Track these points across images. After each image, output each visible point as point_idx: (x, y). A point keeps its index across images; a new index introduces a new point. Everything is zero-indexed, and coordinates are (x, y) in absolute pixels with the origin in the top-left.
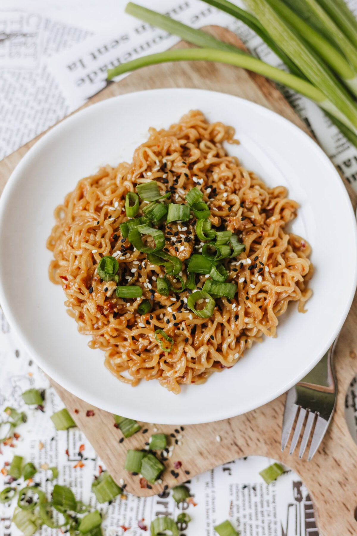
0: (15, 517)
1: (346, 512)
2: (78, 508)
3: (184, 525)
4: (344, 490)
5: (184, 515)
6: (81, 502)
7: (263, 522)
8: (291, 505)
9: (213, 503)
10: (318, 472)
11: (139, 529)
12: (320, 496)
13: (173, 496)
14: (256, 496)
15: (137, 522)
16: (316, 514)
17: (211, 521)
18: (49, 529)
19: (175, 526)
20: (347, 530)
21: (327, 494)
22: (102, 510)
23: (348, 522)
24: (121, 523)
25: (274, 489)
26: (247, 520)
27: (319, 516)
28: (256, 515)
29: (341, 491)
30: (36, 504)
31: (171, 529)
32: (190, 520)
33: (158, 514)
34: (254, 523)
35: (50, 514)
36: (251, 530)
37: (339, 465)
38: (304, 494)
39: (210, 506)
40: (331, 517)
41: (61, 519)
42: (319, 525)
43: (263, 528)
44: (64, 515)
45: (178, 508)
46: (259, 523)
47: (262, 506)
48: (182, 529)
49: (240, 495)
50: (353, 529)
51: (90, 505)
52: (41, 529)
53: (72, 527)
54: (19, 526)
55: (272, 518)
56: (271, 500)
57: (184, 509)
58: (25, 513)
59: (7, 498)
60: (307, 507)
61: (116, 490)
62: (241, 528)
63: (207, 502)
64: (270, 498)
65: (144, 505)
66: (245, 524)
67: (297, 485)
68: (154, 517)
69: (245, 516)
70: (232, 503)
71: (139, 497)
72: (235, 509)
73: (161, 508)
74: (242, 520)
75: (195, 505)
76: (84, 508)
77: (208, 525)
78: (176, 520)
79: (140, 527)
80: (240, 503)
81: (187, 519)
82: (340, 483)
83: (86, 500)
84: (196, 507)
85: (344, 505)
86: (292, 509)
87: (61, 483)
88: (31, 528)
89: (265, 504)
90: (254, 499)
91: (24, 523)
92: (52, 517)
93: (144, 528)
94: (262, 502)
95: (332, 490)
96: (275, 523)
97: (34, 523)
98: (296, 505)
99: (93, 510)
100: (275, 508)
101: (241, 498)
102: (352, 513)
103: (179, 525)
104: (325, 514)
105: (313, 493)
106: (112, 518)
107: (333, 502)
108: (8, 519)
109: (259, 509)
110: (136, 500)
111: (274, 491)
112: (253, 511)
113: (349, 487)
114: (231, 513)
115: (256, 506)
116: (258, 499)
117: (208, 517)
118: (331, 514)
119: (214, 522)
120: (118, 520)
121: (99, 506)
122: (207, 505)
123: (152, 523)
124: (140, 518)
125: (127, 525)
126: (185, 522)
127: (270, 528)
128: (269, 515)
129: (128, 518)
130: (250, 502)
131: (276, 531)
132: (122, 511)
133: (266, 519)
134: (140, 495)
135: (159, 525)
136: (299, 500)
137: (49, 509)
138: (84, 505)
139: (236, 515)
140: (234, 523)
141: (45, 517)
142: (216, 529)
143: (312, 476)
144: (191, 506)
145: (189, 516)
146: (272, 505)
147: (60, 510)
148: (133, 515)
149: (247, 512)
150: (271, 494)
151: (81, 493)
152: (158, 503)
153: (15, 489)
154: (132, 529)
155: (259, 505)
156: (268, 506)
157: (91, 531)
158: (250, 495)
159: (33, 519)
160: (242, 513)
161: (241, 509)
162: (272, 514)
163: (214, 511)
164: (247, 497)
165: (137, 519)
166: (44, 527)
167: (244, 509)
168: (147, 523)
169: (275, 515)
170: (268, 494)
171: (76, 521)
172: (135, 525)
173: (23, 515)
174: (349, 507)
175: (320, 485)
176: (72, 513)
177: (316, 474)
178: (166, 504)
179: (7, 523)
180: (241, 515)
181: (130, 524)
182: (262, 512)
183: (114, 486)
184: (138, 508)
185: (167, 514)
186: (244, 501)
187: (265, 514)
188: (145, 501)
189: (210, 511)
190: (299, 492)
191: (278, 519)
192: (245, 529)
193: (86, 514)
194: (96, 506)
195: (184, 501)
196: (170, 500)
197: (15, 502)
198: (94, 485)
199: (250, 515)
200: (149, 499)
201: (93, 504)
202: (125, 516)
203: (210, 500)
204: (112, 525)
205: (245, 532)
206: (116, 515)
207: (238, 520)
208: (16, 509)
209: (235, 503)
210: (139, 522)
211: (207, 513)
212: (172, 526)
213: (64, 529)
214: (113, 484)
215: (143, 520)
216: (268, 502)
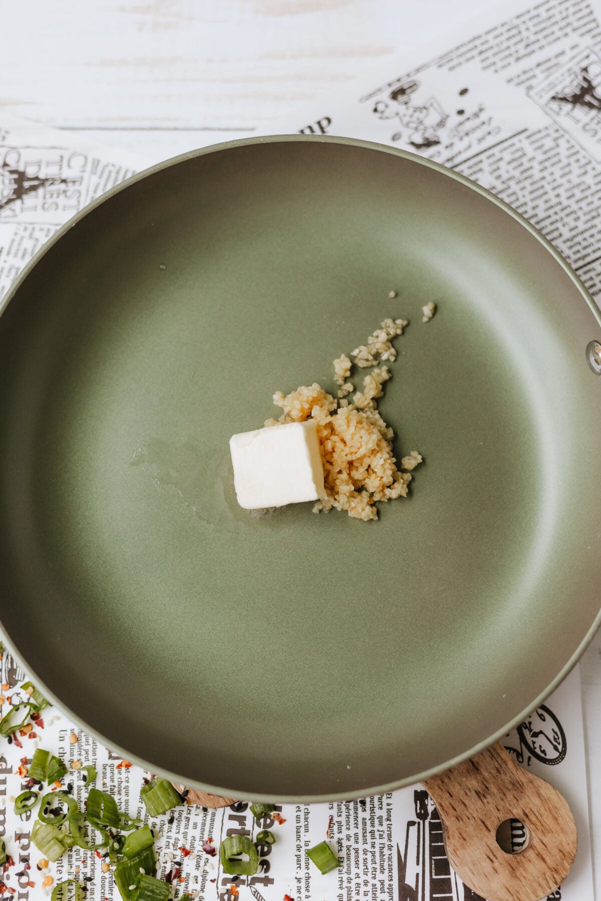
0: (36, 833)
1: (486, 833)
2: (122, 823)
3: (266, 849)
4: (483, 802)
5: (266, 834)
6: (126, 815)
7: (373, 846)
8: (411, 824)
9: (306, 819)
10: (449, 778)
11: (205, 853)
12: (451, 811)
13: (252, 809)
14: (364, 810)
15: (201, 843)
16: (445, 835)
17: (302, 844)
18: (82, 850)
19: (254, 848)
20: (485, 857)
21: (460, 808)
22: (154, 825)
23: (488, 846)
24: (180, 845)
25: (389, 801)
26: (352, 842)
27: (449, 838)
28: (364, 836)
29: (480, 804)
30: (65, 816)
31: (248, 853)
32: (274, 841)
33: (230, 832)
34: (361, 846)
35: (83, 830)
36: (357, 857)
37: (477, 769)
38: (430, 809)
39: (302, 823)
40: (464, 839)
41: (99, 838)
42: (449, 850)
43: (373, 854)
44: (102, 833)
45: (259, 826)
46: (368, 847)
47: (373, 825)
48: (264, 854)
49: (343, 808)
50: (495, 856)
51: (138, 819)
52: (71, 850)
53: (112, 849)
54: (40, 846)
55: (385, 841)
56: (385, 817)
57: (266, 826)
58: (50, 828)
59: (24, 806)
60: (433, 827)
61: (173, 799)
62: (343, 854)
63: (298, 817)
64: (384, 813)
65: (213, 820)
66: (348, 848)
67: (420, 797)
68: (224, 837)
69: (348, 838)
70: (331, 820)
71: (205, 810)
72: (335, 828)
73: (235, 825)
74: (345, 843)
75: (281, 822)
76: (130, 823)
77: (299, 848)
78: (255, 841)
79: (205, 850)
80: (343, 819)
81: (269, 840)
82: (477, 793)
83: (133, 812)
84: (283, 825)
85: (483, 822)
86: (413, 830)
87: (99, 787)
88: (57, 849)
89: (376, 822)
90: (361, 815)
91: (49, 842)
92: (86, 835)
93: (212, 852)
94: (372, 819)
95: (467, 802)
96: (390, 848)
97: (61, 842)
98: (419, 823)
99: (142, 825)
100: (389, 828)
101: (344, 814)
102: (493, 833)
103: (259, 848)
104: (457, 835)
105: (441, 805)
106: (168, 837)
107: (469, 818)
108: (26, 836)
109: (369, 829)
110: (202, 814)
111: (388, 805)
112: (360, 831)
113: (489, 799)
114: (330, 834)
115: (364, 824)
116: (367, 815)
117: (298, 838)
118: (464, 835)
119: (306, 845)
120: (177, 839)
121: (151, 821)
122: (298, 821)
123: (222, 844)
124: (206, 838)
125: (188, 847)
126: (269, 845)
127: (382, 854)
128: (381, 836)
129: (189, 837)
130: (356, 818)
131: (390, 859)
132: (182, 830)
133: (378, 841)
134: (208, 805)
135: (232, 846)
136: (422, 816)
137: (82, 824)
138: (131, 820)
139: (337, 836)
140: (336, 847)
141: (76, 834)
142: (309, 853)
143: (440, 782)
144: (276, 823)
145: (272, 836)
146: (385, 823)
147: (97, 825)
148: (197, 833)
149: (352, 832)
150: (385, 807)
151: (127, 802)
152: (231, 817)
153: (36, 795)
154: (196, 853)
155: (368, 823)
156: (381, 824)
157: (138, 854)
158: (356, 809)
159: (60, 837)
160: (345, 832)
161: (344, 828)
162: (385, 836)
163: (307, 831)
164: (352, 812)
165: (202, 838)
166: (74, 849)
167: (348, 829)
168: (216, 844)
169: (390, 836)
170: (381, 808)
171: (120, 840)
172: (198, 846)
173: (46, 831)
174: (489, 826)
175: (451, 796)
176: (114, 830)
177: (446, 780)
178: (242, 820)
179: (25, 841)
180: (343, 836)
181: (192, 845)
182: (372, 832)
183: (171, 793)
184: (204, 824)
185: (243, 833)
186: (348, 817)
187: (377, 834)
188: (214, 815)
189: (302, 830)
190: (424, 806)
191: (394, 843)
192: (348, 855)
193: (133, 830)
194: (146, 820)
195: (266, 816)
196: (248, 814)
197: (35, 812)
198: (144, 791)
199: (356, 834)
200: (220, 812)
201: (142, 817)
202: (185, 834)
203: (302, 814)
204: (167, 846)
205: (349, 859)
206: (173, 834)
207: (339, 842)
208: (36, 823)
209: (336, 819)
210: (205, 843)
211: (298, 832)
212: (249, 848)
213: (102, 851)
214: (170, 790)
215: (211, 840)
216: (380, 818)
